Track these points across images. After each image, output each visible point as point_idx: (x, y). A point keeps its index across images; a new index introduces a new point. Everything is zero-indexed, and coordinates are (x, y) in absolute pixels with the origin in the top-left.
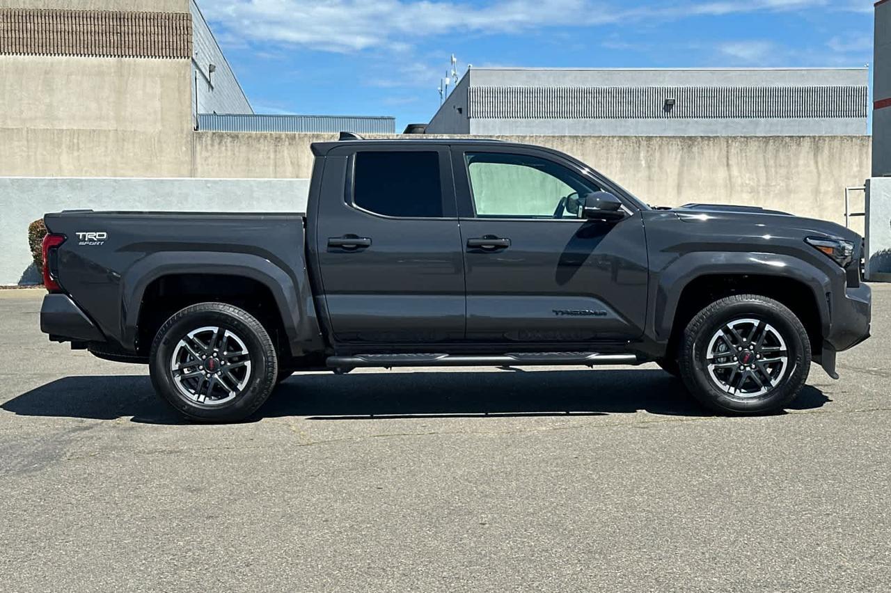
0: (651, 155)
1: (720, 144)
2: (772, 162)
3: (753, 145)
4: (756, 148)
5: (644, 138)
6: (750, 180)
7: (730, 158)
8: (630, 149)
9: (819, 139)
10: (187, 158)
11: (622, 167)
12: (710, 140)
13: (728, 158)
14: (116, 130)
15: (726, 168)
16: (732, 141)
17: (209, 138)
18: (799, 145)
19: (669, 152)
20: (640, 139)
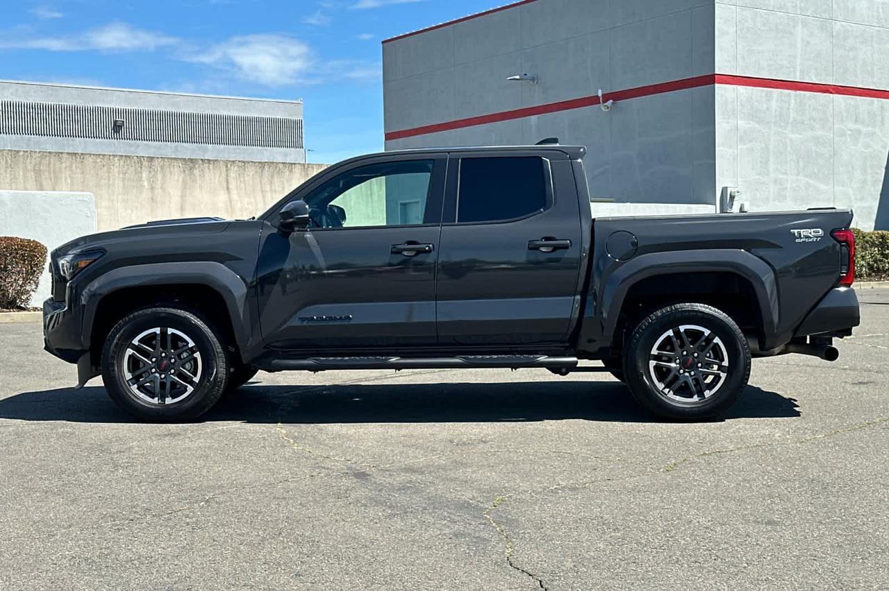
0: (154, 176)
1: (220, 168)
2: (268, 188)
3: (251, 170)
4: (252, 173)
5: (145, 158)
6: (248, 204)
7: (229, 181)
8: (132, 170)
9: (308, 167)
11: (124, 187)
12: (209, 163)
13: (227, 182)
15: (226, 191)
16: (231, 165)
18: (291, 171)
19: (171, 173)
20: (142, 159)
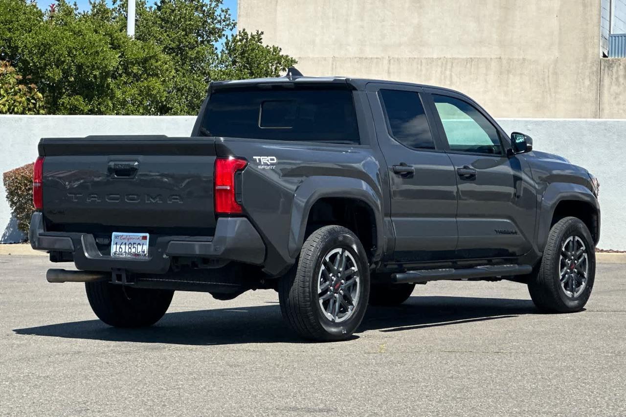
10: (592, 95)
14: (500, 58)
17: (621, 67)
